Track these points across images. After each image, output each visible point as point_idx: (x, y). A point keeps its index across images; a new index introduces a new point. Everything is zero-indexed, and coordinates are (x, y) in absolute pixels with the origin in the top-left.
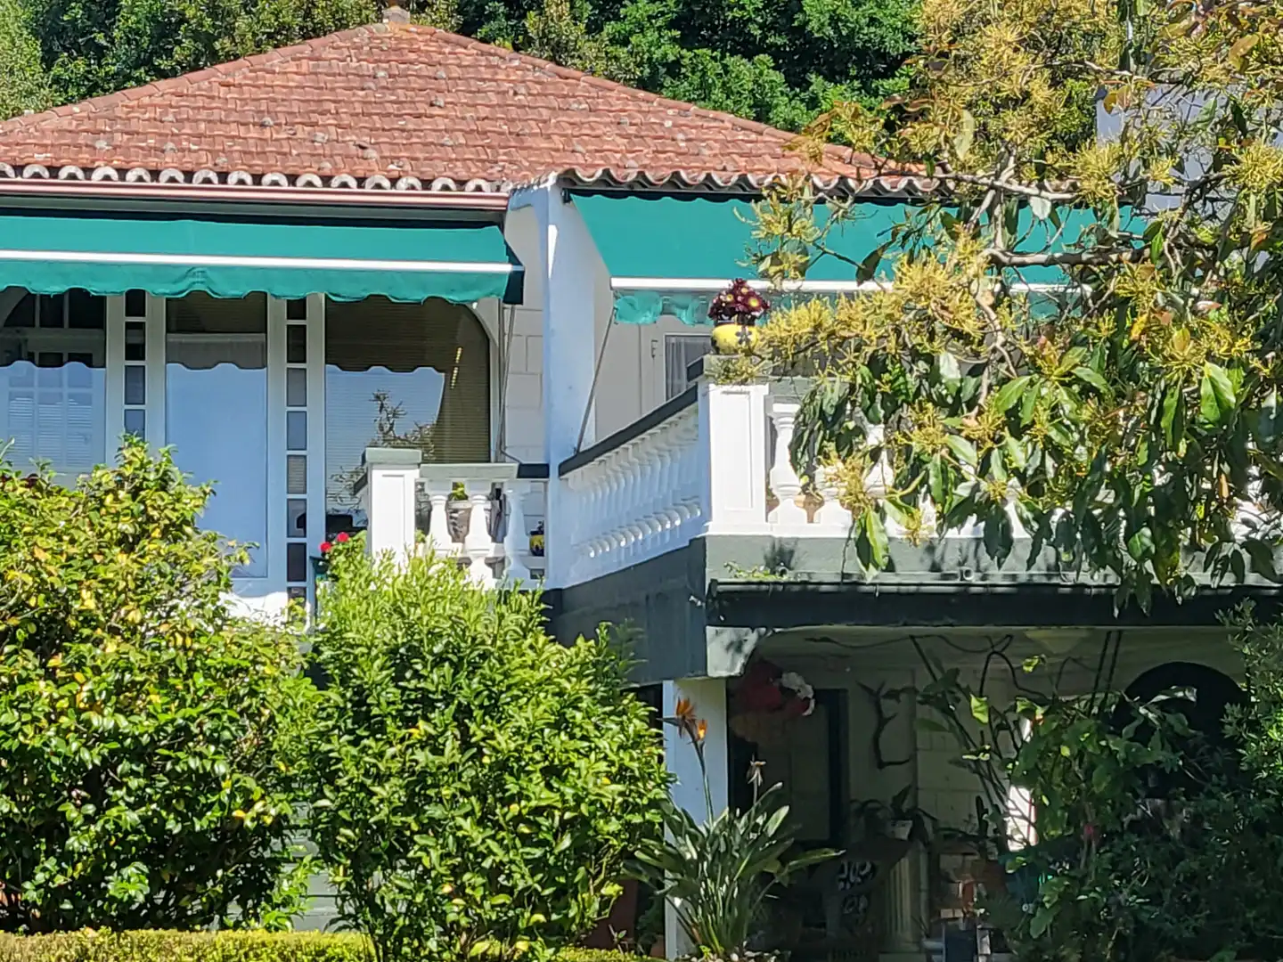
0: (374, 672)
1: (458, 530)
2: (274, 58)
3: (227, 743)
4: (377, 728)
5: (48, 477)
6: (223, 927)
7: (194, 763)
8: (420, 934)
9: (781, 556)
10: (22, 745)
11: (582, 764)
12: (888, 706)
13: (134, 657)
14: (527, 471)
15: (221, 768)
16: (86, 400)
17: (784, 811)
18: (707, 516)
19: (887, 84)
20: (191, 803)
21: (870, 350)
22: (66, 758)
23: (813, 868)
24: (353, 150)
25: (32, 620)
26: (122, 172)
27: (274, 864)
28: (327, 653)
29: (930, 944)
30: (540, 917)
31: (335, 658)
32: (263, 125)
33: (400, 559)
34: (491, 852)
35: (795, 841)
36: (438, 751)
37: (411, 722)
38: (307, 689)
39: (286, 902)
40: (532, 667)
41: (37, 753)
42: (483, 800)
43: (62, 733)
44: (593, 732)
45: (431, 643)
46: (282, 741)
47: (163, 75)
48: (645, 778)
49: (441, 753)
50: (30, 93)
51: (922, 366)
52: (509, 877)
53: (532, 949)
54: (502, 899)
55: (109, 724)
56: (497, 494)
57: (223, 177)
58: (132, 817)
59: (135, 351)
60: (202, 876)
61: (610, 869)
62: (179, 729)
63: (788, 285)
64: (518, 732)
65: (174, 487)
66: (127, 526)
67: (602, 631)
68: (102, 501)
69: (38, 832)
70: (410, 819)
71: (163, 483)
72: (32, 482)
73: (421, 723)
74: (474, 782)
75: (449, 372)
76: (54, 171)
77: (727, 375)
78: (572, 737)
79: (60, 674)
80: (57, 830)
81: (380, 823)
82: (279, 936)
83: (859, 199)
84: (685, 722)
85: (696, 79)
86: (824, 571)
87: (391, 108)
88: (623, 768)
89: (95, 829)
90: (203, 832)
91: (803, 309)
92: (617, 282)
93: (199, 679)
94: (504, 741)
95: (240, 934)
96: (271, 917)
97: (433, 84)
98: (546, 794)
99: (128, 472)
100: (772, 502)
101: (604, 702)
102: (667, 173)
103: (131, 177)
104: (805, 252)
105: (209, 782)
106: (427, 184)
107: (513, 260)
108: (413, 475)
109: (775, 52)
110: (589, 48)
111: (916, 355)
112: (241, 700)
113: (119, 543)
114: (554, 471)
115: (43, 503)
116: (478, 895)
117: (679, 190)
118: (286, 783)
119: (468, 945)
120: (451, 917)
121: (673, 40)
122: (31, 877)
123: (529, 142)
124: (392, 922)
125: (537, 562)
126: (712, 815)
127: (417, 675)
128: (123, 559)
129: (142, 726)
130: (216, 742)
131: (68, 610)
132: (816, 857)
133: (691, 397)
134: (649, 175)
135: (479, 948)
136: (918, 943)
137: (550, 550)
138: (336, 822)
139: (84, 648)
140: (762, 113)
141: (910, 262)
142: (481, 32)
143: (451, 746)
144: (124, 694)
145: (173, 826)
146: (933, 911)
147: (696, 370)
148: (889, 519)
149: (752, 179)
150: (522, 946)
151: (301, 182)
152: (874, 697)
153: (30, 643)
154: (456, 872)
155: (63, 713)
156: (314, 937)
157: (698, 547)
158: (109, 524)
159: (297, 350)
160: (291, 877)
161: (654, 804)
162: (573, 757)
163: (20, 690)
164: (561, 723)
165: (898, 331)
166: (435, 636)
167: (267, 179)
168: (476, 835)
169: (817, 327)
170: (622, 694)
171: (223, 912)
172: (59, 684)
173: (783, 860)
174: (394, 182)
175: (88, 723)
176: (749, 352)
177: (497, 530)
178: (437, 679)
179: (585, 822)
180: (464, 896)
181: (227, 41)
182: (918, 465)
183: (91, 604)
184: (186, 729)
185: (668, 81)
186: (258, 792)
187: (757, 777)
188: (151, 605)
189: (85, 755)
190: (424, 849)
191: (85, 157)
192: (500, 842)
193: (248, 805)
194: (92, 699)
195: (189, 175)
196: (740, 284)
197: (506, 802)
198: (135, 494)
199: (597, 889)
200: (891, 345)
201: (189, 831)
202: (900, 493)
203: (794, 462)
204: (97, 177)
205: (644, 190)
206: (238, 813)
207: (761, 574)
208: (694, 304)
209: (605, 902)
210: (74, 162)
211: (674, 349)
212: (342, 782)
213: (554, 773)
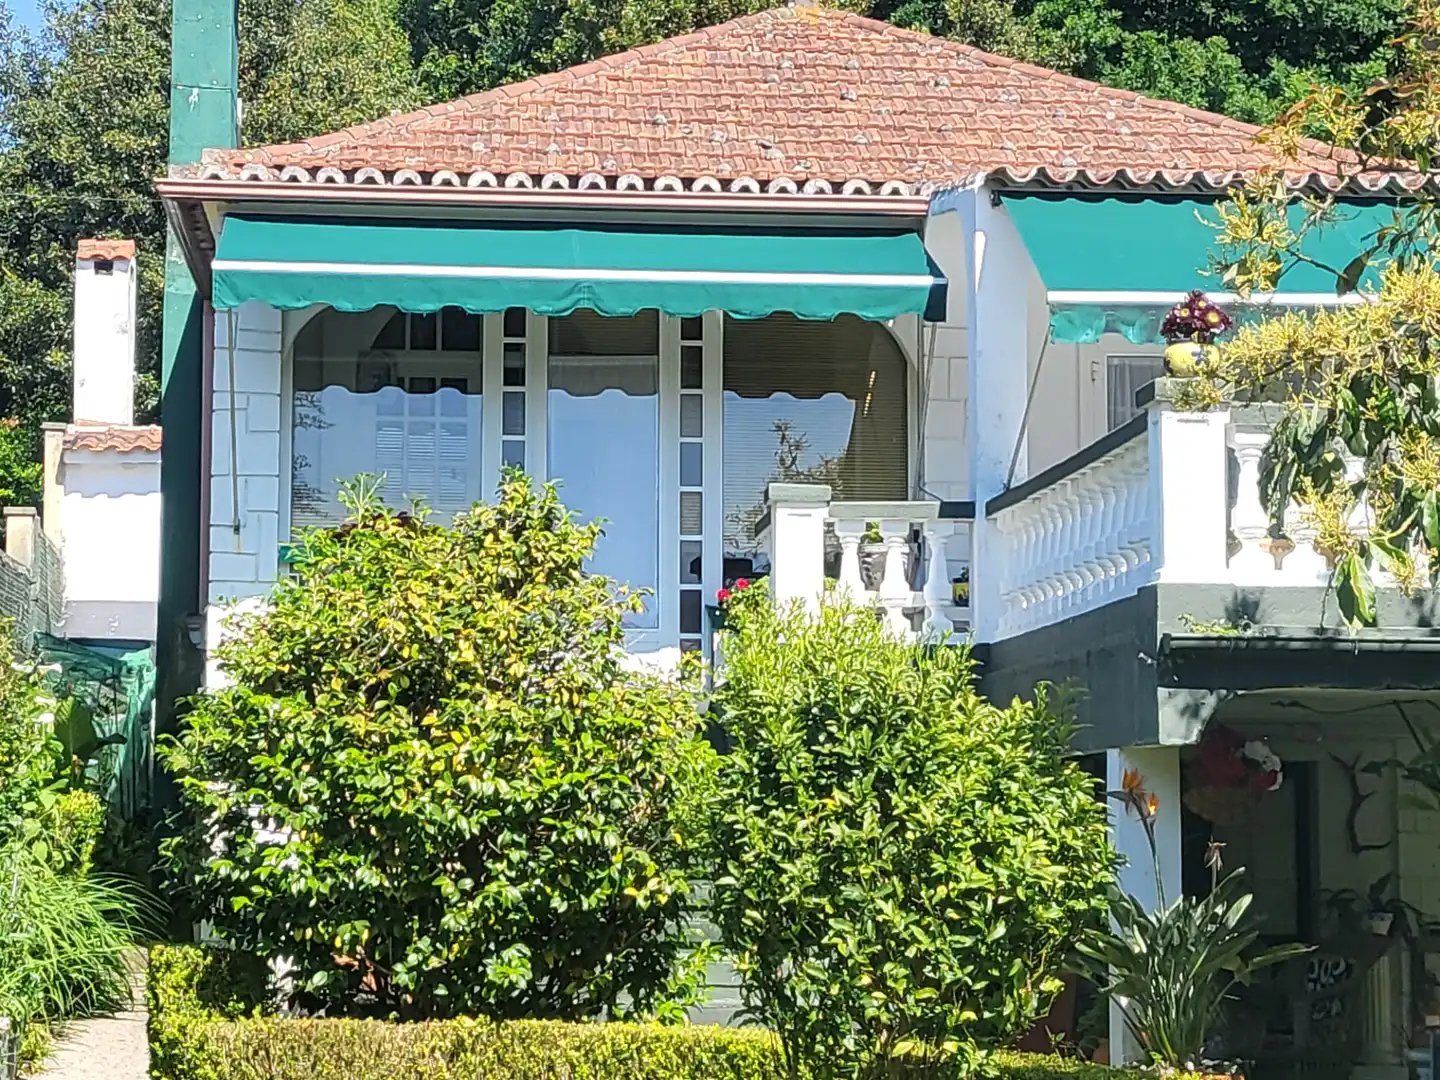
0: (785, 735)
1: (871, 576)
2: (667, 48)
3: (618, 813)
4: (787, 798)
5: (421, 516)
6: (612, 1018)
7: (582, 834)
8: (836, 1032)
9: (1244, 608)
10: (394, 813)
11: (1017, 841)
12: (1366, 781)
13: (517, 715)
14: (951, 510)
15: (612, 840)
16: (462, 430)
17: (1247, 900)
18: (1158, 561)
19: (1360, 68)
20: (578, 879)
21: (1352, 371)
22: (441, 827)
23: (1278, 966)
24: (756, 150)
25: (405, 672)
26: (501, 177)
27: (669, 949)
28: (731, 712)
29: (1415, 1055)
30: (972, 1016)
31: (740, 718)
32: (655, 123)
33: (812, 607)
34: (915, 940)
35: (1258, 935)
36: (856, 824)
37: (824, 792)
38: (706, 753)
39: (683, 992)
40: (962, 731)
41: (411, 820)
42: (906, 880)
43: (438, 798)
44: (1031, 806)
45: (847, 702)
46: (681, 810)
47: (542, 69)
48: (1089, 859)
49: (860, 826)
50: (397, 92)
51: (1413, 389)
52: (936, 968)
53: (961, 1051)
54: (928, 993)
55: (488, 788)
56: (915, 536)
57: (612, 181)
58: (513, 893)
59: (514, 376)
60: (589, 961)
61: (1050, 962)
62: (564, 796)
63: (1259, 299)
64: (946, 803)
65: (559, 527)
66: (509, 570)
67: (1041, 692)
68: (481, 541)
69: (410, 909)
70: (824, 901)
71: (548, 522)
72: (404, 520)
73: (836, 793)
74: (896, 860)
75: (860, 398)
76: (427, 177)
77: (1186, 400)
78: (1007, 810)
79: (435, 733)
80: (431, 906)
81: (790, 904)
82: (675, 1029)
83: (1338, 199)
84: (1133, 796)
85: (1139, 66)
86: (1294, 624)
87: (796, 103)
88: (1065, 847)
89: (473, 905)
90: (592, 912)
91: (1275, 325)
92: (1055, 296)
93: (587, 739)
94: (929, 814)
95: (631, 1026)
96: (666, 1007)
97: (843, 75)
98: (978, 874)
99: (510, 509)
100: (1232, 545)
101: (1042, 771)
102: (1111, 172)
103: (511, 183)
104: (1276, 259)
105: (596, 854)
106: (837, 187)
107: (935, 271)
108: (821, 514)
109: (1230, 33)
110: (1017, 32)
111: (1405, 376)
112: (633, 764)
113: (499, 588)
114: (980, 509)
115: (419, 544)
116: (901, 987)
117: (1124, 191)
118: (682, 858)
119: (890, 1044)
120: (870, 1012)
121: (1114, 21)
122: (403, 958)
123: (953, 138)
124: (802, 1016)
125: (960, 613)
126: (1164, 903)
127: (831, 738)
128: (504, 607)
129: (522, 791)
130: (606, 810)
131: (443, 662)
132: (1285, 953)
133: (1139, 426)
134: (1091, 174)
135: (902, 1048)
136: (1401, 1055)
137: (975, 601)
138: (741, 902)
139: (462, 704)
140: (1216, 101)
141: (1400, 269)
142: (895, 16)
143: (870, 819)
144: (505, 756)
145: (559, 904)
146: (1417, 1018)
147: (1146, 395)
148: (1375, 564)
149: (1209, 178)
150: (950, 1046)
151: (697, 186)
152: (1349, 770)
153: (403, 698)
154: (876, 961)
155: (438, 776)
156: (715, 1032)
157: (1148, 597)
158: (488, 567)
159: (692, 374)
160: (686, 964)
161: (1101, 888)
162: (1009, 834)
163: (393, 750)
164: (994, 795)
165: (1385, 349)
166: (851, 694)
167: (660, 184)
168: (899, 920)
169: (1292, 345)
170: (1064, 763)
171: (612, 1002)
172: (434, 743)
173: (1245, 956)
174: (801, 185)
175: (466, 788)
176: (1211, 374)
177: (916, 576)
178: (853, 744)
179: (1021, 907)
180: (885, 989)
181: (612, 31)
182: (1409, 503)
183: (468, 655)
184: (573, 796)
185: (1107, 68)
186: (652, 866)
187: (1216, 860)
188: (535, 658)
189: (463, 823)
190: (839, 934)
191: (461, 162)
192: (926, 929)
193: (640, 882)
194: (470, 760)
195: (574, 180)
196: (1197, 297)
197: (933, 883)
198: (517, 533)
199: (1035, 985)
200: (1378, 366)
201: (575, 910)
202: (1388, 535)
203: (1265, 499)
204: (474, 182)
205: (1084, 191)
206: (630, 891)
207: (1220, 628)
208: (1143, 320)
209: (1044, 999)
210: (449, 165)
211: (1117, 371)
212: (748, 857)
213: (986, 851)
